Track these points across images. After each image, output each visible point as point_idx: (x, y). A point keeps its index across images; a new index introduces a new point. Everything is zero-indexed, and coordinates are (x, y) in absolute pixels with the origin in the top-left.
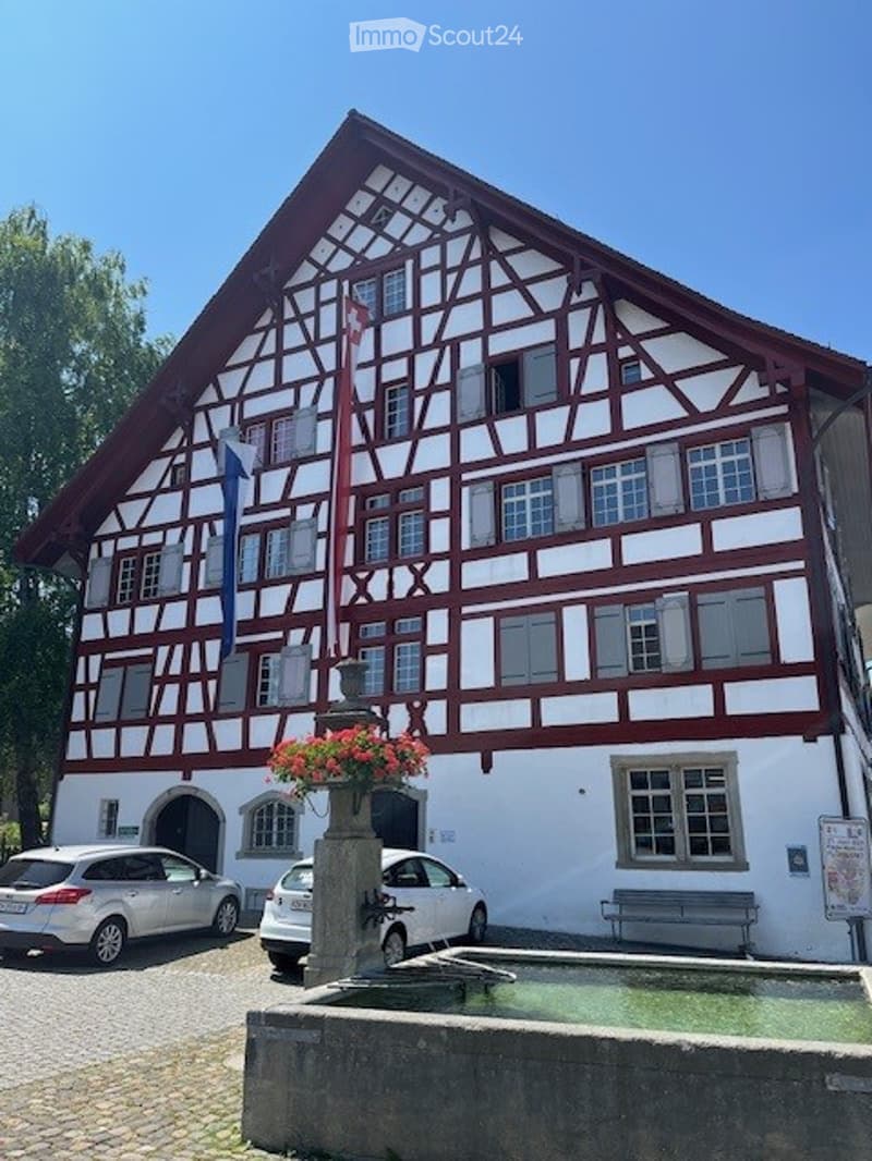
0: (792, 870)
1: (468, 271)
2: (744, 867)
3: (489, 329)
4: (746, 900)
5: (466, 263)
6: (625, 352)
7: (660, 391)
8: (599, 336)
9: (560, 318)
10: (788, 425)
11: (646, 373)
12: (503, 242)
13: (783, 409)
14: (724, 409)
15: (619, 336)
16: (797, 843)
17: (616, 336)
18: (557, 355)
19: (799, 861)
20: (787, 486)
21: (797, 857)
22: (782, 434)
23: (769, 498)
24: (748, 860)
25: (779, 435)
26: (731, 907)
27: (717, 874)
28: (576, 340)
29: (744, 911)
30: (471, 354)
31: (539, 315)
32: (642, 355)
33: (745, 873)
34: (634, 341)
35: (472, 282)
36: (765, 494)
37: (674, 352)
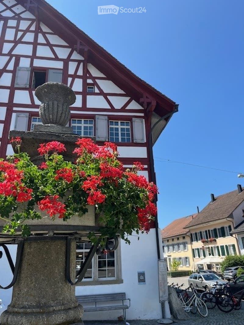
0: (139, 282)
1: (28, 33)
2: (121, 282)
3: (34, 56)
4: (122, 296)
5: (28, 30)
6: (89, 81)
7: (101, 98)
8: (80, 73)
9: (66, 62)
10: (144, 120)
11: (97, 91)
12: (45, 29)
13: (142, 115)
14: (123, 109)
15: (88, 75)
16: (141, 270)
17: (87, 75)
18: (63, 74)
19: (142, 278)
20: (143, 140)
21: (141, 276)
22: (142, 122)
23: (137, 142)
24: (123, 279)
25: (141, 122)
26: (117, 300)
27: (111, 286)
28: (71, 71)
29: (122, 301)
30: (25, 63)
31: (57, 58)
32: (95, 84)
33: (121, 284)
34: (94, 79)
35: (29, 37)
36: (136, 140)
37: (108, 86)
